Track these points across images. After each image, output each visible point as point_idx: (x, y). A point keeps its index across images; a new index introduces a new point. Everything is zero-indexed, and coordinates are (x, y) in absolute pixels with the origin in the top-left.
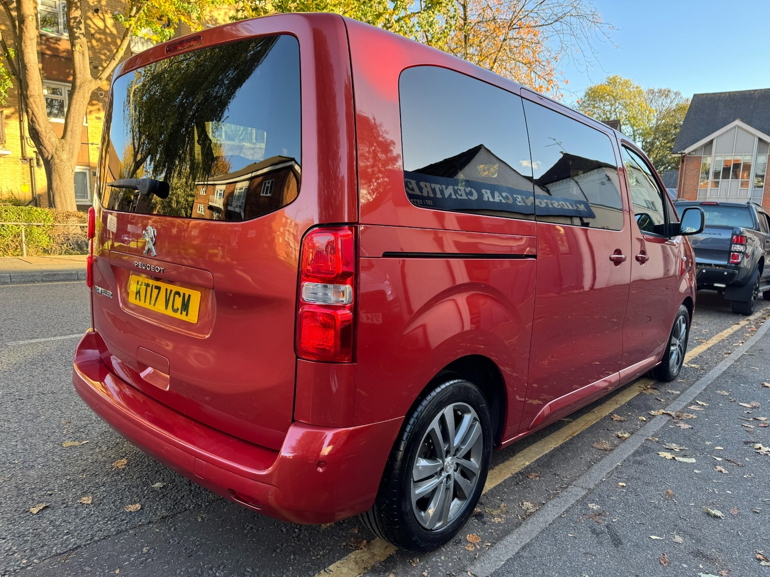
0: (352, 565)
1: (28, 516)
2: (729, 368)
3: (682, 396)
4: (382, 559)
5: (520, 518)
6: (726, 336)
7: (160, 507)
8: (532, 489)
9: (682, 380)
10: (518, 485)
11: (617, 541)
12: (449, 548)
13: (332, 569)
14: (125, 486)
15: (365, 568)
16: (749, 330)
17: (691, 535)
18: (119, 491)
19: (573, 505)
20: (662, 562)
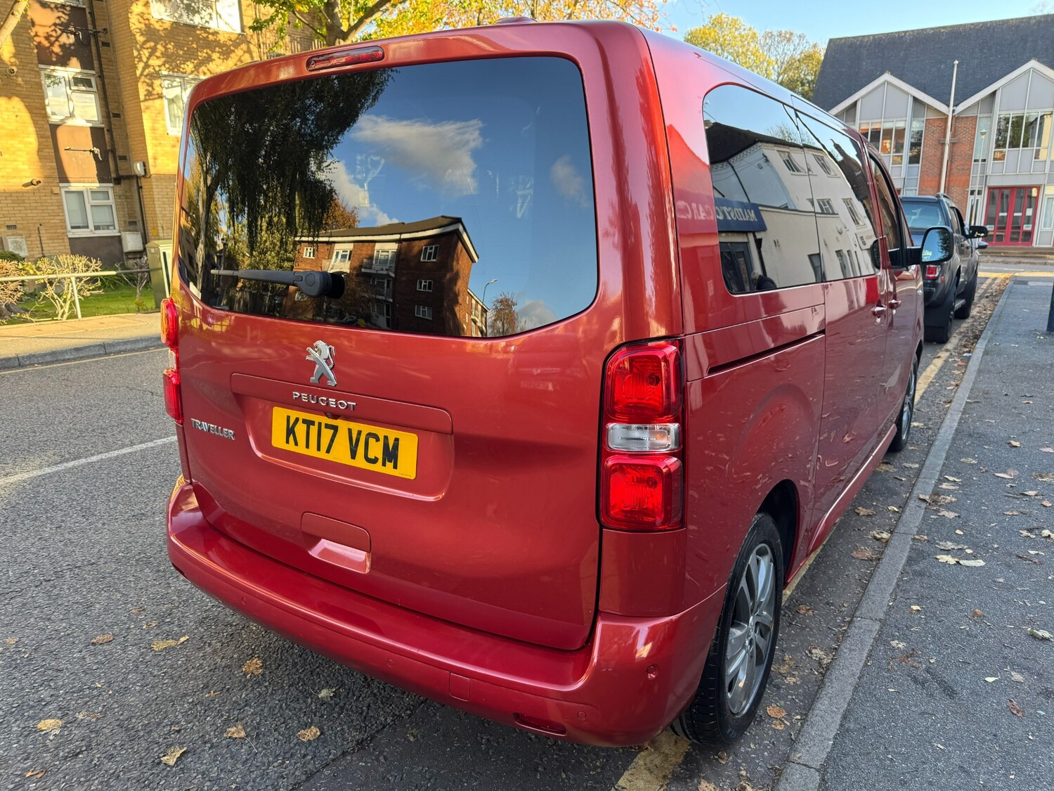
0: (646, 775)
1: (163, 770)
2: (960, 423)
3: (924, 470)
4: (680, 760)
5: (816, 673)
6: (933, 376)
7: (345, 727)
8: (811, 630)
9: (912, 448)
10: (792, 626)
11: (950, 692)
12: (753, 730)
13: (624, 785)
14: (279, 701)
15: (665, 777)
16: (956, 365)
17: (1028, 669)
18: (274, 710)
19: (872, 646)
20: (1015, 712)
